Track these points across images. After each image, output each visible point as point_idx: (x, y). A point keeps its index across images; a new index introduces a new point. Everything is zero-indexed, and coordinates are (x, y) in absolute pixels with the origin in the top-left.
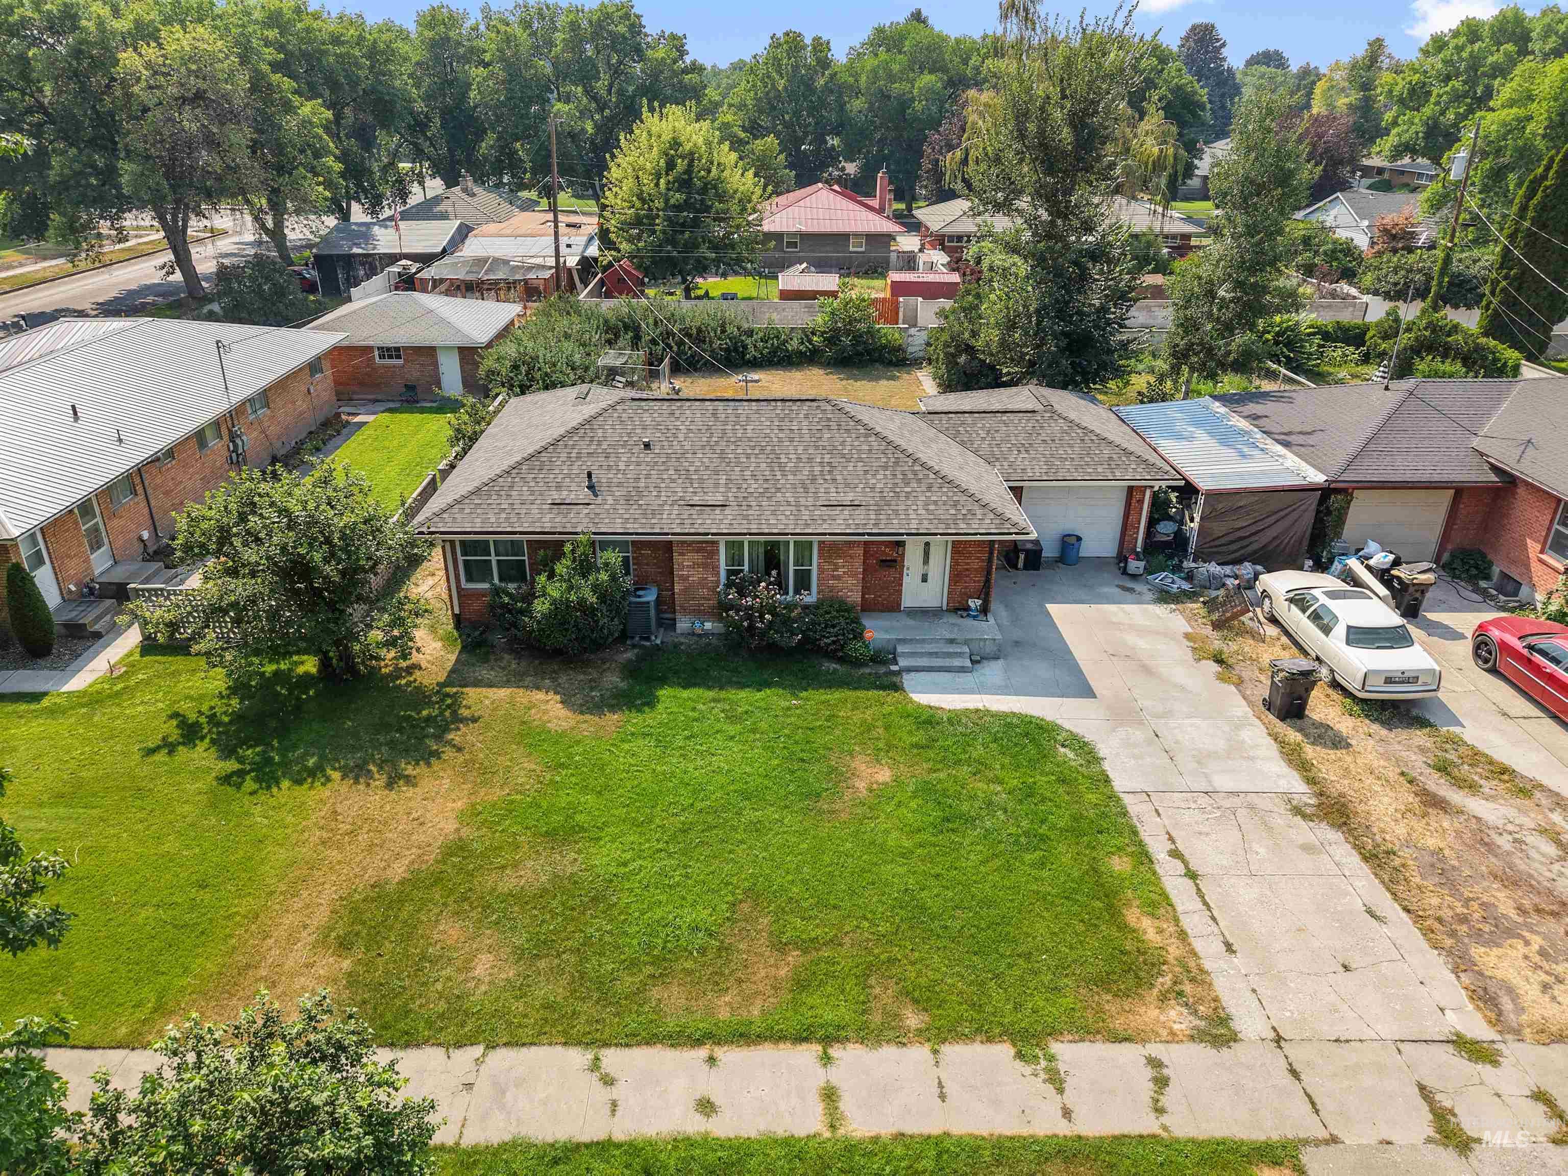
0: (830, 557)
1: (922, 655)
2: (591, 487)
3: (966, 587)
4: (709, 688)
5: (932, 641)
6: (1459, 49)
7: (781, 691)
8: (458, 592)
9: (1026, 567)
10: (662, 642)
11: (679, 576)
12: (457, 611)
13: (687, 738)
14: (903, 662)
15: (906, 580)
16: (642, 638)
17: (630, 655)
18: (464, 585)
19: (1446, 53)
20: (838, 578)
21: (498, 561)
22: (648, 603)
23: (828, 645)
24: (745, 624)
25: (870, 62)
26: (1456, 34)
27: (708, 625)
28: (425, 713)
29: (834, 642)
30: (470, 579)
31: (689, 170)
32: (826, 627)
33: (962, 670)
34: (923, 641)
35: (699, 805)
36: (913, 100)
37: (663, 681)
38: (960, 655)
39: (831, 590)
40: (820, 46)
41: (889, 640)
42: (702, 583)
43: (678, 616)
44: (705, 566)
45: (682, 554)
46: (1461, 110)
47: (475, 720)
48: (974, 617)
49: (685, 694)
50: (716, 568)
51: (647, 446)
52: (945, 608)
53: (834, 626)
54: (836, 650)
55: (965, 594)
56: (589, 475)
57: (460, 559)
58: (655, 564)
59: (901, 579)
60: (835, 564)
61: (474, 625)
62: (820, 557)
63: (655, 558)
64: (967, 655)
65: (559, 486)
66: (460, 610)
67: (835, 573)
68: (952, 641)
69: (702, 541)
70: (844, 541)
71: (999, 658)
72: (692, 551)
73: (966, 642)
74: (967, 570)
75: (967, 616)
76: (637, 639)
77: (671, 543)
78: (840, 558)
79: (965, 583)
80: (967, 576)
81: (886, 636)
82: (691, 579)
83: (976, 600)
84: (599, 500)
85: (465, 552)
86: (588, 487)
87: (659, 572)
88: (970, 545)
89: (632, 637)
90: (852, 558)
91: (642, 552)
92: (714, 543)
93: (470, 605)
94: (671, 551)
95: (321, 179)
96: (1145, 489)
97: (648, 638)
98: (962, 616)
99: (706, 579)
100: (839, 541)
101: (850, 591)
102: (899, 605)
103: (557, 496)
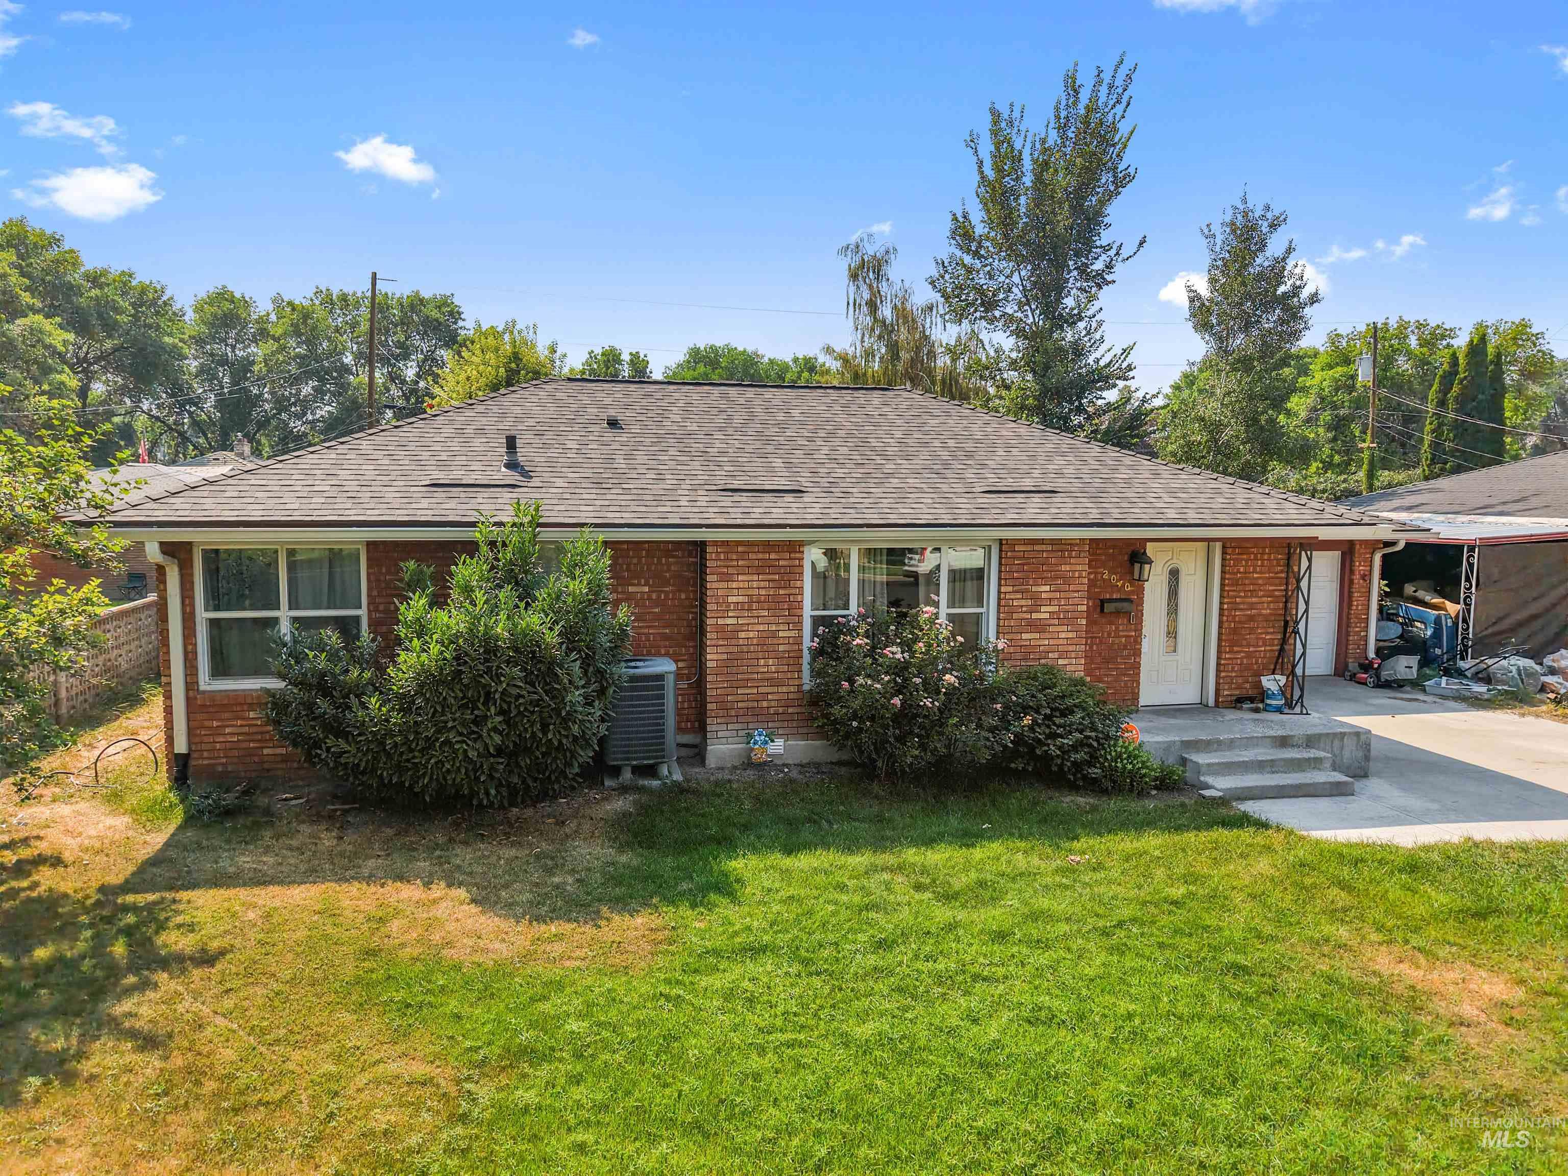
0: (1024, 581)
1: (1246, 767)
2: (512, 465)
3: (1249, 655)
5: (1250, 742)
8: (188, 700)
10: (688, 780)
11: (721, 629)
12: (181, 747)
14: (1217, 783)
15: (1144, 645)
16: (637, 771)
17: (620, 804)
18: (205, 682)
20: (1038, 627)
21: (295, 619)
22: (660, 677)
24: (897, 701)
27: (778, 746)
28: (41, 953)
30: (221, 669)
34: (1231, 744)
38: (1315, 763)
39: (1028, 651)
41: (1169, 745)
42: (766, 643)
43: (712, 725)
44: (772, 604)
45: (726, 578)
47: (206, 959)
48: (1279, 710)
50: (795, 608)
51: (614, 424)
52: (1211, 702)
55: (1248, 667)
56: (511, 443)
57: (203, 615)
58: (658, 618)
59: (1138, 640)
60: (1036, 597)
61: (223, 781)
62: (1004, 580)
63: (657, 603)
64: (1327, 765)
65: (442, 465)
66: (190, 743)
67: (1034, 616)
68: (1283, 742)
69: (768, 546)
70: (1053, 542)
71: (1366, 776)
72: (750, 569)
73: (1311, 741)
74: (1251, 618)
75: (1265, 710)
76: (627, 775)
77: (704, 551)
78: (1045, 580)
79: (1249, 646)
80: (1252, 630)
81: (1159, 739)
82: (742, 635)
83: (1278, 677)
84: (536, 482)
85: (216, 600)
86: (507, 466)
87: (665, 637)
88: (1255, 566)
89: (616, 771)
90: (1067, 580)
91: (631, 589)
92: (794, 548)
93: (217, 731)
94: (704, 566)
95: (46, 387)
96: (1372, 553)
97: (651, 771)
98: (1257, 710)
99: (774, 634)
100: (1042, 541)
101: (1064, 655)
102: (1136, 697)
103: (442, 476)
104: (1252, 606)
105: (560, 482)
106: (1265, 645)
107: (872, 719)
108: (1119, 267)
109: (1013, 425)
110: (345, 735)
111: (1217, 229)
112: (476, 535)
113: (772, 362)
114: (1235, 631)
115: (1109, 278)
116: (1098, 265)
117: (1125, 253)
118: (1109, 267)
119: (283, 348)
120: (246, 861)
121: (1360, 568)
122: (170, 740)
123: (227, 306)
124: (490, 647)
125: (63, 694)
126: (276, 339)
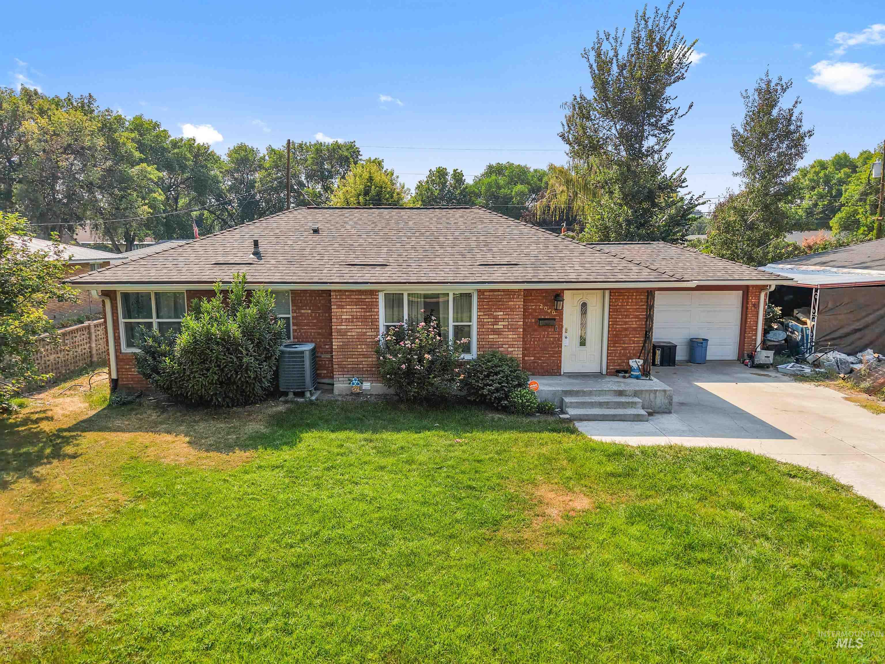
0: (490, 309)
1: (592, 405)
2: (257, 254)
3: (625, 349)
4: (361, 432)
5: (601, 393)
6: (817, 173)
7: (442, 433)
8: (117, 357)
9: (662, 364)
10: (317, 399)
11: (339, 331)
12: (114, 376)
13: (328, 469)
14: (572, 412)
15: (565, 342)
16: (296, 394)
17: (281, 408)
18: (124, 349)
19: (810, 176)
20: (497, 332)
21: (159, 323)
22: (302, 352)
23: (491, 392)
24: (404, 366)
25: (487, 180)
26: (813, 167)
27: (367, 385)
28: (23, 450)
29: (497, 390)
30: (130, 345)
31: (379, 194)
32: (488, 376)
33: (637, 418)
34: (590, 393)
35: (325, 534)
36: (512, 198)
37: (310, 427)
38: (633, 405)
39: (492, 344)
40: (458, 177)
41: (555, 393)
42: (361, 338)
43: (336, 375)
44: (364, 319)
45: (341, 307)
46: (826, 203)
47: (75, 456)
48: (637, 378)
49: (333, 436)
50: (376, 322)
51: (316, 231)
52: (604, 372)
53: (496, 374)
54: (500, 399)
55: (625, 355)
56: (256, 243)
57: (122, 321)
58: (315, 325)
59: (560, 339)
60: (496, 318)
61: (130, 390)
62: (479, 309)
63: (315, 318)
64: (640, 405)
65: (226, 254)
66: (118, 375)
67: (495, 327)
68: (620, 393)
69: (361, 292)
70: (504, 291)
71: (670, 413)
72: (351, 303)
73: (636, 394)
74: (626, 329)
75: (630, 377)
76: (291, 396)
77: (330, 295)
78: (500, 310)
79: (624, 343)
80: (626, 336)
81: (550, 389)
82: (349, 334)
83: (637, 360)
84: (262, 262)
85: (128, 314)
86: (253, 254)
87: (319, 334)
88: (627, 302)
89: (286, 394)
90: (512, 309)
91: (303, 311)
92: (373, 293)
93: (128, 370)
94: (330, 301)
95: (147, 201)
96: (760, 292)
97: (302, 394)
98: (624, 377)
99: (364, 334)
100: (499, 290)
101: (512, 346)
102: (560, 368)
103: (221, 259)
104: (626, 323)
105: (273, 262)
106: (634, 343)
107: (395, 374)
108: (676, 121)
109: (523, 227)
110: (158, 373)
111: (751, 92)
112: (214, 287)
113: (536, 171)
114: (616, 336)
115: (670, 128)
116: (664, 121)
117: (680, 113)
118: (671, 121)
119: (269, 174)
120: (118, 423)
121: (752, 300)
122: (110, 374)
123: (243, 153)
124: (209, 337)
125: (94, 352)
126: (266, 170)
